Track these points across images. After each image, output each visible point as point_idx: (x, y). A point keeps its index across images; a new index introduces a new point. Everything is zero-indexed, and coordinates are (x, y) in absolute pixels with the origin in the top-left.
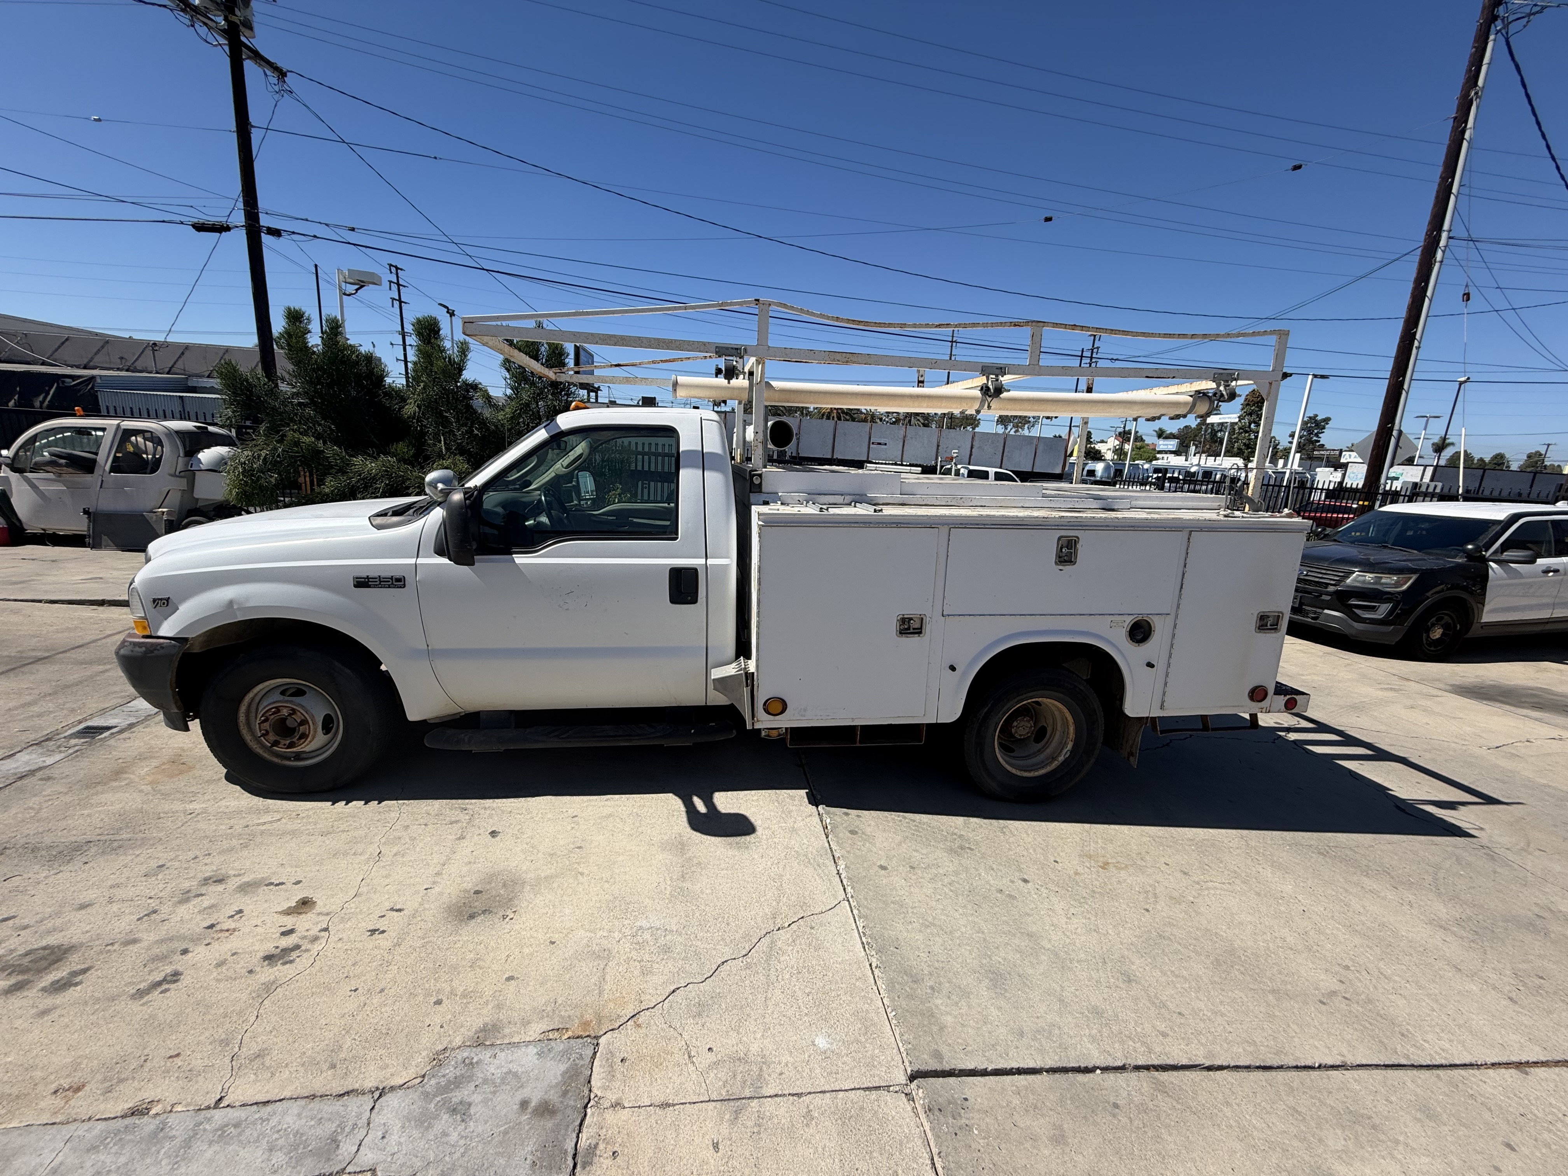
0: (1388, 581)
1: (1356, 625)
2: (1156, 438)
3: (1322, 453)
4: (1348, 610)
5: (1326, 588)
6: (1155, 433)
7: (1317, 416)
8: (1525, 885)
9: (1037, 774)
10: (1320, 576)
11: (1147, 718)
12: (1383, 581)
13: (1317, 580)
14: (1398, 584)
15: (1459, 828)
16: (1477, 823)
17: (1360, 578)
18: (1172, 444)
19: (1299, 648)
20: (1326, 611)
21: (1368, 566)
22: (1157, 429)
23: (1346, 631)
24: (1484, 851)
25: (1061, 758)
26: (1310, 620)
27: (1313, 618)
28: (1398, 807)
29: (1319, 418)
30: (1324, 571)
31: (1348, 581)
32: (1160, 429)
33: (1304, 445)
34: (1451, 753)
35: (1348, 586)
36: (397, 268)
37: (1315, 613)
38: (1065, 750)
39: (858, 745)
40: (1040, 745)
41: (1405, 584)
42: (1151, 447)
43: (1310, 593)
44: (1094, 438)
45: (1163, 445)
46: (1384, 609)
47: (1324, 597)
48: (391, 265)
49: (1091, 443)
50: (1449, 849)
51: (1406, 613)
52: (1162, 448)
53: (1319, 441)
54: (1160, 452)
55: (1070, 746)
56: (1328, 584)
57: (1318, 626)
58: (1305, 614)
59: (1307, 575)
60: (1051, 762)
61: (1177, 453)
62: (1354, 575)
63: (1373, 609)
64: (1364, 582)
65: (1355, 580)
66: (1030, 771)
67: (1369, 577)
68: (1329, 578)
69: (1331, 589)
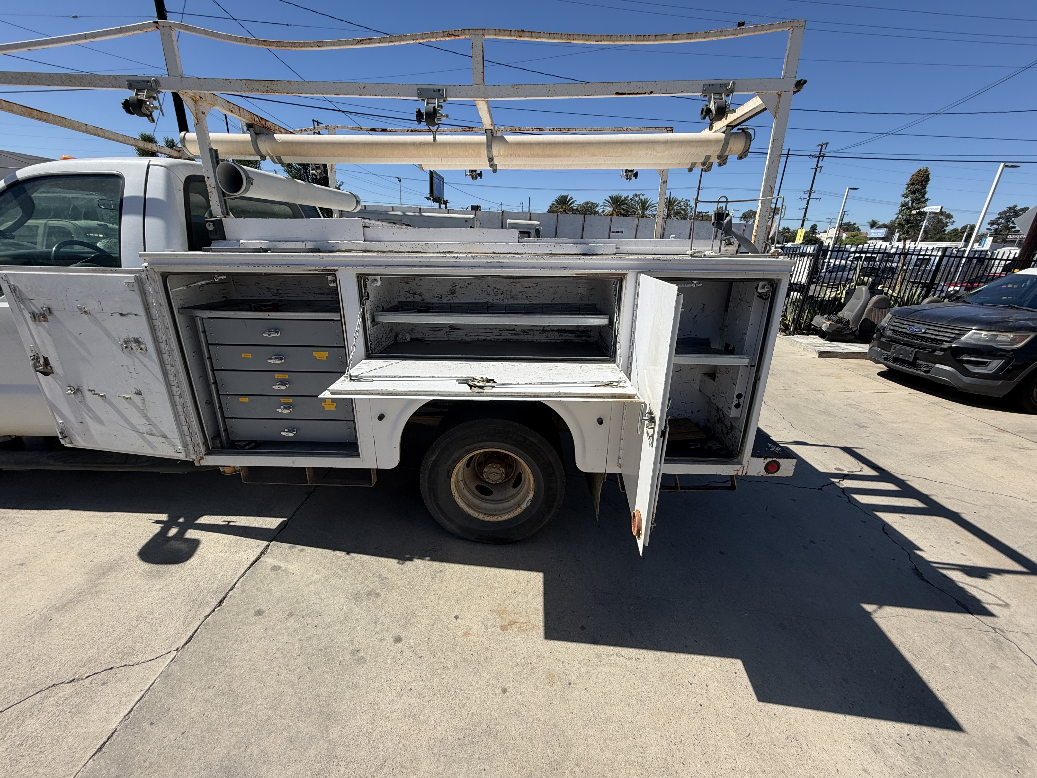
0: (1004, 338)
1: (964, 378)
2: (869, 228)
3: (1016, 236)
4: (959, 365)
5: (941, 344)
6: (868, 224)
7: (1016, 206)
8: (1025, 689)
9: (500, 519)
10: (937, 333)
11: (605, 473)
12: (998, 339)
13: (933, 337)
14: (1013, 342)
15: (979, 601)
16: (1003, 598)
17: (975, 336)
18: (882, 233)
19: (907, 397)
20: (938, 366)
21: (986, 325)
22: (870, 221)
23: (954, 383)
24: (993, 635)
25: (524, 506)
26: (922, 373)
27: (925, 372)
28: (916, 571)
29: (1018, 208)
30: (941, 329)
31: (963, 338)
32: (873, 221)
33: (1001, 231)
34: (1014, 510)
35: (962, 343)
36: (318, 123)
37: (927, 366)
38: (528, 499)
39: (309, 484)
40: (515, 490)
41: (1021, 342)
42: (864, 235)
43: (925, 349)
44: (819, 229)
45: (874, 233)
46: (995, 365)
47: (938, 353)
48: (314, 121)
49: (816, 233)
50: (948, 630)
51: (1018, 369)
52: (872, 235)
53: (1015, 227)
54: (871, 239)
55: (531, 496)
56: (943, 341)
57: (928, 378)
58: (919, 367)
59: (925, 333)
60: (516, 509)
61: (884, 239)
62: (970, 333)
63: (983, 364)
64: (979, 339)
65: (970, 337)
66: (493, 515)
67: (984, 334)
68: (945, 335)
69: (945, 345)
